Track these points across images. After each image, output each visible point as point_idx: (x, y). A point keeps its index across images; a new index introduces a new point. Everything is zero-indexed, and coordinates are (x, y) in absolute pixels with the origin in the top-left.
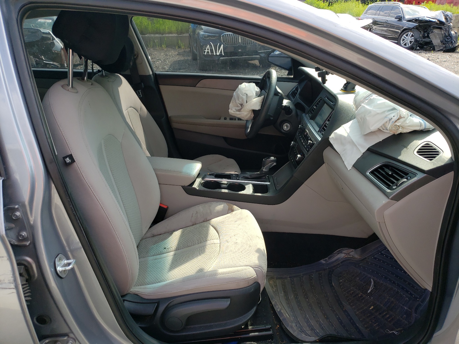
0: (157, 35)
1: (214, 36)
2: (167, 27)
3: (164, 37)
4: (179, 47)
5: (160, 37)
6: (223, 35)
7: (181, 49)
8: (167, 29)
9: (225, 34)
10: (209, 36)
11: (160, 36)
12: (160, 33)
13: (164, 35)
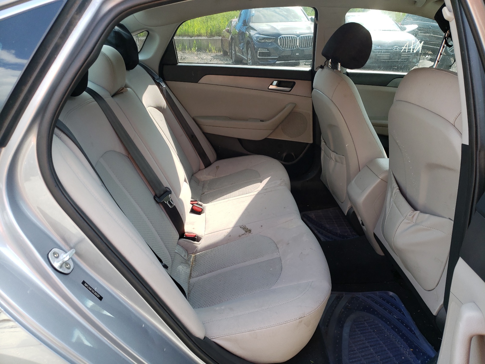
0: (185, 38)
1: (270, 39)
2: (195, 30)
3: (193, 40)
4: (210, 51)
5: (189, 40)
6: (281, 38)
7: (212, 52)
8: (196, 31)
9: (283, 37)
10: (264, 39)
11: (189, 38)
12: (189, 36)
13: (193, 38)
